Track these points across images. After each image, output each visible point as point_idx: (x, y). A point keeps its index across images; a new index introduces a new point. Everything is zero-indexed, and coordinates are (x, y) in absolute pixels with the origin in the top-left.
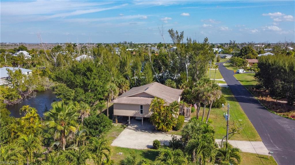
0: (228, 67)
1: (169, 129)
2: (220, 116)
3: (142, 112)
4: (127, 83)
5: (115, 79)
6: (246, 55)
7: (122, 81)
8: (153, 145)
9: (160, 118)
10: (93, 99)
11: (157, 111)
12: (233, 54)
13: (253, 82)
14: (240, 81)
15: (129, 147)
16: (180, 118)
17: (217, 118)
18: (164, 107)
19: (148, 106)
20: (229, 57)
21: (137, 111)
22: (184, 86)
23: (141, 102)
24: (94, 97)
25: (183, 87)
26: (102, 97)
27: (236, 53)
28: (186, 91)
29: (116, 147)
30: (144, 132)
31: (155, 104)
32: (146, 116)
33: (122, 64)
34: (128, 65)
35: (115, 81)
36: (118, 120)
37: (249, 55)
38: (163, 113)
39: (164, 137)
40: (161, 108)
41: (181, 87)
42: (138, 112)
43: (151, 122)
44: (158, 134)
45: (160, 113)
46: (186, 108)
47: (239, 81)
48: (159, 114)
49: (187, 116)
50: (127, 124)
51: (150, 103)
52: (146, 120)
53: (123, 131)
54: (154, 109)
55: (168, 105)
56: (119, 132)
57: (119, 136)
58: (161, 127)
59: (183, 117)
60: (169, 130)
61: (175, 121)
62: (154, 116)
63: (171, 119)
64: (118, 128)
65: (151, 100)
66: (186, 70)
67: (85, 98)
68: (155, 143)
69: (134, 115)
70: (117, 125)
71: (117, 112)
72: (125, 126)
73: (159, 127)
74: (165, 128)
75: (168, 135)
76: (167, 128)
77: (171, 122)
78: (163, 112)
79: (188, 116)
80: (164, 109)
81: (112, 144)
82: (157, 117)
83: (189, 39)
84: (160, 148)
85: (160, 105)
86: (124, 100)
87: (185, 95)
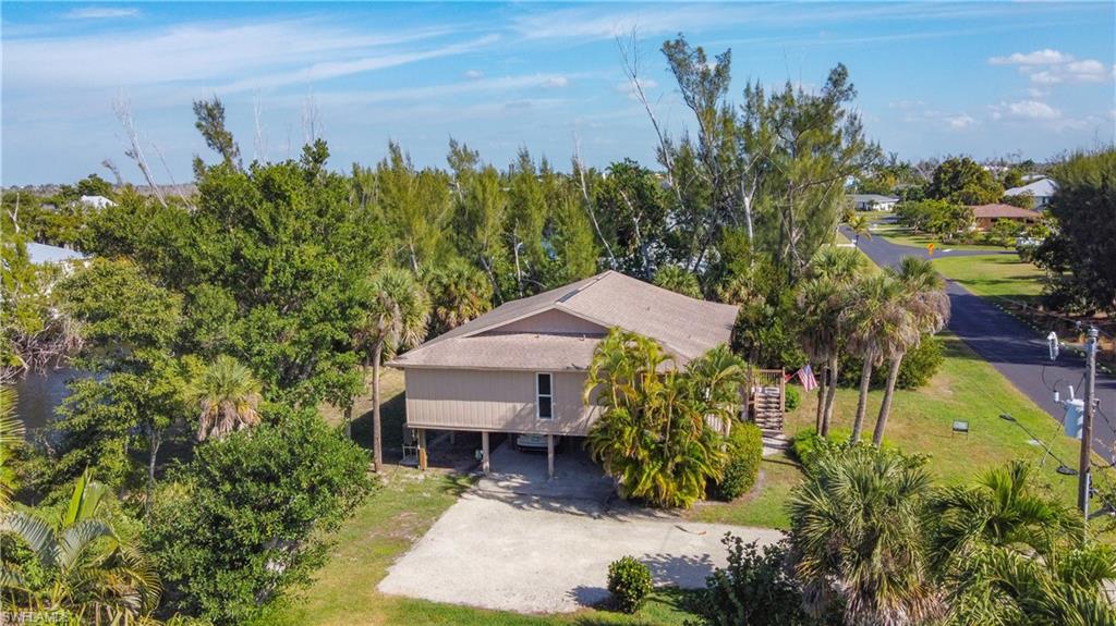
0: (892, 236)
1: (691, 492)
2: (926, 423)
3: (545, 409)
4: (479, 285)
5: (428, 270)
6: (955, 190)
7: (460, 276)
8: (612, 588)
9: (641, 435)
10: (294, 343)
11: (622, 403)
12: (899, 193)
13: (1018, 285)
14: (961, 281)
15: (474, 601)
16: (743, 438)
17: (915, 436)
18: (661, 378)
19: (577, 375)
20: (885, 205)
21: (519, 406)
22: (743, 292)
23: (542, 356)
24: (298, 331)
25: (736, 293)
26: (342, 336)
27: (912, 189)
28: (751, 315)
29: (405, 598)
30: (556, 510)
31: (617, 360)
32: (566, 430)
33: (466, 217)
34: (490, 224)
35: (427, 279)
36: (430, 451)
37: (971, 191)
38: (656, 411)
39: (667, 538)
40: (647, 385)
41: (727, 295)
42: (527, 411)
43: (594, 459)
44: (634, 521)
45: (641, 412)
46: (760, 389)
47: (958, 283)
48: (638, 415)
49: (769, 424)
50: (474, 469)
51: (584, 362)
52: (571, 449)
53: (454, 509)
54: (607, 393)
55: (682, 370)
56: (431, 511)
57: (428, 535)
58: (649, 484)
59: (752, 429)
60: (692, 501)
61: (720, 451)
62: (608, 428)
63: (702, 441)
64: (429, 495)
65: (592, 347)
66: (746, 225)
67: (246, 336)
68: (619, 577)
69: (508, 424)
70: (426, 477)
71: (424, 414)
72: (463, 481)
73: (635, 483)
74: (668, 486)
75: (685, 525)
76: (680, 488)
77: (698, 459)
78: (655, 403)
79: (772, 428)
80: (661, 386)
81: (382, 583)
82: (628, 429)
83: (753, 90)
84: (648, 605)
85: (642, 368)
86: (456, 350)
87: (749, 333)
